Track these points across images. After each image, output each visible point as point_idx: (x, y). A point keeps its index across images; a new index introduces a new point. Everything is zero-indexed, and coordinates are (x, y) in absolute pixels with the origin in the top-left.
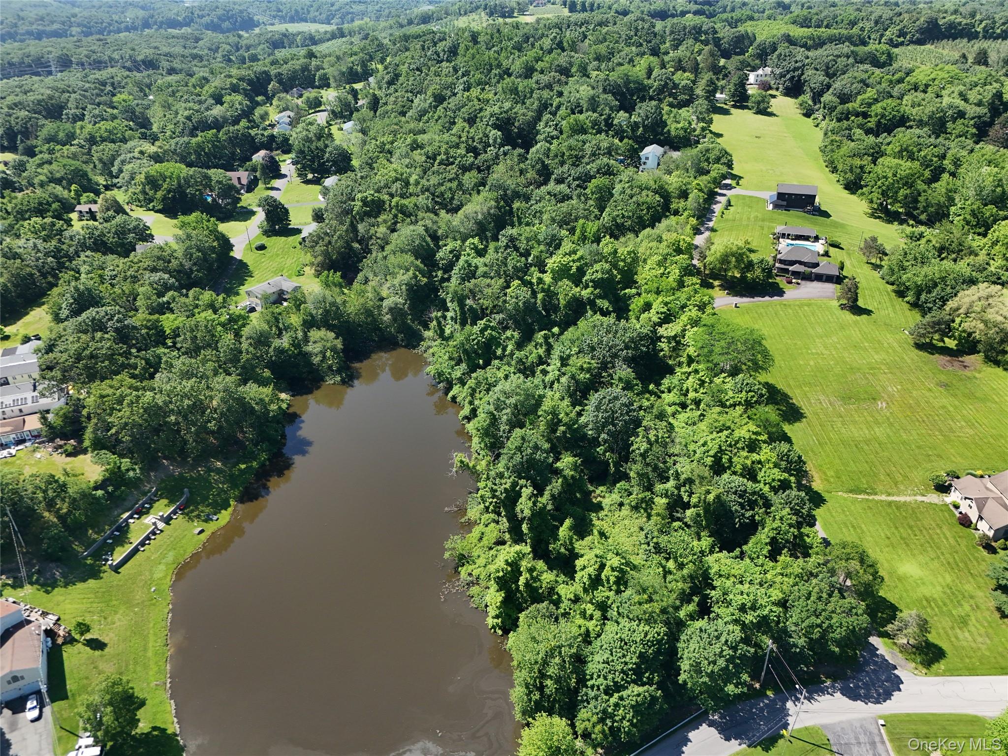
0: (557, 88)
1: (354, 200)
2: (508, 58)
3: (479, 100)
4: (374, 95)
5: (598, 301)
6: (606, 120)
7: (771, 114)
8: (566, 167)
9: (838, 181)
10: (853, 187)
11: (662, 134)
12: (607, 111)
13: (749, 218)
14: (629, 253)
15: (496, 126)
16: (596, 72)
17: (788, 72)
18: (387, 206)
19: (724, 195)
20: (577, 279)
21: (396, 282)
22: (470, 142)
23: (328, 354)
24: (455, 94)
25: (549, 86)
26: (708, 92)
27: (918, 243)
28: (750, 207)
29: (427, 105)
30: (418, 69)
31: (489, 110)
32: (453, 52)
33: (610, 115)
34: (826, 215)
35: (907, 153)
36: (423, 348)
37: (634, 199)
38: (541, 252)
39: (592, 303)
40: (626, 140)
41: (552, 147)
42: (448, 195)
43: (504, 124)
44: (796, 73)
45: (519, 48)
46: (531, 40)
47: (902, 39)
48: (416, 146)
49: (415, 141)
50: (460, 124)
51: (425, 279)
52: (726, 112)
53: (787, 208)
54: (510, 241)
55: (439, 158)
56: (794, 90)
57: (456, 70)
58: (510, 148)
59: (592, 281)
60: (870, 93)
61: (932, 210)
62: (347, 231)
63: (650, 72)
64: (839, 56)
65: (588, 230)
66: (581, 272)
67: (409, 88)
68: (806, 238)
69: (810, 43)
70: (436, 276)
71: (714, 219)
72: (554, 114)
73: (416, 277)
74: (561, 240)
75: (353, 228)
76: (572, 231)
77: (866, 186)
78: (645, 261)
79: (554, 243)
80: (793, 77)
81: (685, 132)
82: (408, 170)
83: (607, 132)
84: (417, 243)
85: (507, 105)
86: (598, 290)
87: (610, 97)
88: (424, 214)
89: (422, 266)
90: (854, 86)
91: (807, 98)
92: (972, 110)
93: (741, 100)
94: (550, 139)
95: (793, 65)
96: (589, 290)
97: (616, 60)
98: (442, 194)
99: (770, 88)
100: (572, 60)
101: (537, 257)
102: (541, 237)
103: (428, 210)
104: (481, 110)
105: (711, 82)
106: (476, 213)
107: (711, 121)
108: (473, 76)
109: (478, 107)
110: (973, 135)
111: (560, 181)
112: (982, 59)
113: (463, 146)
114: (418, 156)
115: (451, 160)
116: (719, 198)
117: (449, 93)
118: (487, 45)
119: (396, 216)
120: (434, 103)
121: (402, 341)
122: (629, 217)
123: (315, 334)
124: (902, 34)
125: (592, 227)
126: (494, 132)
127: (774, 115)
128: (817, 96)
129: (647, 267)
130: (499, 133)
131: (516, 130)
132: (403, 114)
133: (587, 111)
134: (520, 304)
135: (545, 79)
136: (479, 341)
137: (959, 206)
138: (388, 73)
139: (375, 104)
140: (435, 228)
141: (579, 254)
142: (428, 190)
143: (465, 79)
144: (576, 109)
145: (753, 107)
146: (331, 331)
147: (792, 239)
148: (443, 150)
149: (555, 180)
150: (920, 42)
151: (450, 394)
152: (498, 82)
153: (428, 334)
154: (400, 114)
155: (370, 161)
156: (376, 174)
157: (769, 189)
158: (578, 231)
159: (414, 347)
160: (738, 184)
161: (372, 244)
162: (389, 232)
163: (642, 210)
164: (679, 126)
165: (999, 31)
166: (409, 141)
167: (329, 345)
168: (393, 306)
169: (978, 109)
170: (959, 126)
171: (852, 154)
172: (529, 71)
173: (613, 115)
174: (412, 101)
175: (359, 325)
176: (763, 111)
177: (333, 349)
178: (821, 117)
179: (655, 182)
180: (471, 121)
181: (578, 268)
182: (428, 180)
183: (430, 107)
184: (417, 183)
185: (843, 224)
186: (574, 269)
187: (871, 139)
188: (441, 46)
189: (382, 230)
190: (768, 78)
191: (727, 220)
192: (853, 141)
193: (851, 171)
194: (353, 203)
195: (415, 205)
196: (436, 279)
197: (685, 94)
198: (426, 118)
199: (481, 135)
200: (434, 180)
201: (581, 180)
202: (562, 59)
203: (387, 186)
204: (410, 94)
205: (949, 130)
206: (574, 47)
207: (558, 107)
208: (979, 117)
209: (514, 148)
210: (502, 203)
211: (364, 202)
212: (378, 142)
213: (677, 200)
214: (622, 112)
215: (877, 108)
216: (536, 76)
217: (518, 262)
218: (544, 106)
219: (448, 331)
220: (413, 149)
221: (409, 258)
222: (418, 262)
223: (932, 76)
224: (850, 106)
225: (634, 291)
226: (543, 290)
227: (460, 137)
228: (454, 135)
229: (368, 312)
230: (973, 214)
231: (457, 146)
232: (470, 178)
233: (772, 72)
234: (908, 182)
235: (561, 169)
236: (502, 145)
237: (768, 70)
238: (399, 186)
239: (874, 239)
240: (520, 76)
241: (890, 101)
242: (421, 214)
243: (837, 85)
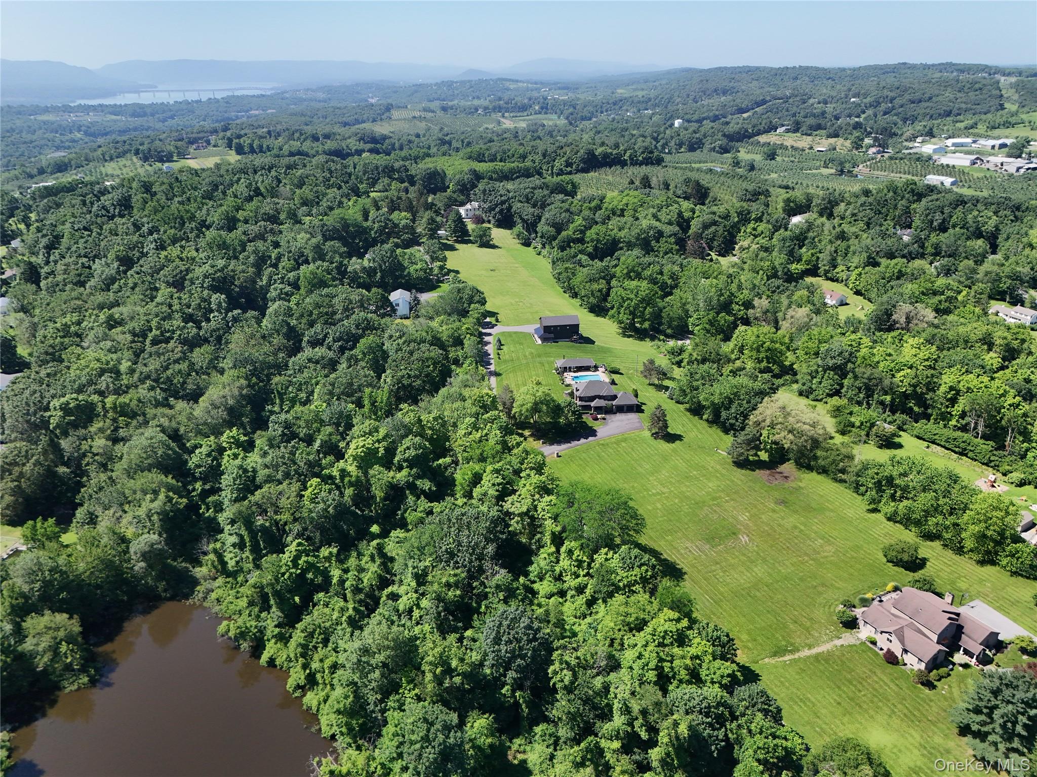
0: (270, 238)
1: (47, 409)
2: (200, 209)
3: (182, 259)
4: (30, 263)
5: (418, 483)
6: (337, 268)
7: (494, 247)
8: (318, 327)
9: (581, 305)
10: (599, 310)
11: (402, 277)
12: (337, 258)
13: (525, 356)
14: (435, 419)
15: (214, 289)
16: (308, 218)
17: (496, 205)
18: (99, 409)
19: (490, 334)
20: (387, 462)
21: (142, 512)
22: (187, 311)
23: (64, 648)
24: (144, 255)
25: (261, 237)
26: (430, 230)
27: (680, 357)
28: (521, 344)
29: (113, 272)
30: (85, 229)
31: (199, 271)
32: (125, 204)
33: (341, 263)
34: (589, 341)
35: (634, 274)
36: (201, 595)
37: (416, 356)
38: (330, 434)
39: (412, 487)
40: (374, 290)
41: (292, 304)
42: (178, 380)
43: (221, 284)
44: (504, 207)
45: (209, 196)
46: (221, 187)
47: (569, 169)
48: (112, 323)
49: (111, 317)
50: (164, 292)
51: (185, 500)
52: (452, 248)
53: (555, 340)
54: (286, 428)
55: (150, 336)
56: (506, 222)
57: (137, 227)
58: (240, 311)
59: (405, 460)
60: (579, 221)
61: (676, 323)
62: (45, 452)
63: (366, 216)
64: (534, 188)
65: (379, 399)
66: (391, 451)
67: (83, 252)
68: (587, 369)
69: (495, 176)
70: (194, 490)
71: (492, 361)
72: (275, 266)
73: (170, 500)
74: (349, 417)
75: (54, 446)
76: (359, 404)
77: (612, 308)
78: (455, 425)
79: (344, 424)
80: (502, 210)
81: (425, 272)
82: (114, 356)
83: (341, 280)
84: (160, 453)
85: (221, 263)
86: (415, 470)
87: (337, 244)
88: (153, 411)
89: (174, 482)
90: (563, 215)
91: (519, 228)
92: (668, 230)
93: (462, 235)
94: (286, 297)
95: (499, 199)
96: (405, 472)
97: (324, 204)
98: (169, 380)
99: (483, 222)
100: (278, 206)
101: (326, 442)
102: (325, 417)
103: (157, 404)
104: (188, 271)
105: (432, 221)
106: (224, 397)
107: (445, 259)
108: (165, 232)
109: (183, 268)
110: (678, 251)
111: (316, 343)
112: (646, 183)
113: (177, 315)
114: (121, 335)
115: (168, 335)
116: (487, 339)
117: (137, 254)
118: (166, 195)
119: (114, 420)
120: (121, 268)
121: (165, 591)
122: (416, 377)
123: (34, 623)
124: (568, 164)
125: (382, 396)
126: (214, 296)
127: (497, 247)
128: (531, 226)
129: (461, 432)
130: (223, 296)
131: (237, 289)
132: (82, 284)
133: (314, 261)
134: (331, 510)
135: (253, 229)
136: (291, 574)
137: (695, 316)
138: (44, 236)
139: (32, 275)
140: (174, 425)
141: (382, 432)
142: (148, 377)
143: (155, 236)
144: (300, 260)
145: (477, 242)
146: (61, 611)
147: (574, 372)
148: (154, 324)
149: (309, 342)
150: (585, 170)
151: (265, 657)
152: (198, 236)
153: (200, 572)
154: (75, 284)
155: (51, 350)
156: (68, 368)
157: (528, 322)
158: (366, 402)
159: (187, 597)
160: (497, 321)
161: (88, 464)
162: (110, 443)
163: (429, 366)
164: (419, 266)
165: (641, 158)
166: (102, 317)
167: (61, 634)
168: (147, 549)
169: (671, 227)
170: (663, 245)
171: (588, 279)
172: (231, 224)
173: (345, 262)
174: (90, 267)
175: (98, 587)
176: (486, 243)
177: (70, 639)
178: (540, 246)
179: (427, 332)
180: (178, 284)
181: (386, 449)
182: (145, 365)
183: (118, 272)
184: (132, 371)
185: (608, 348)
186: (382, 451)
187: (598, 264)
188: (106, 200)
189: (100, 443)
190: (477, 213)
191: (505, 361)
192: (584, 267)
193: (593, 294)
194: (47, 414)
195: (139, 401)
196: (194, 494)
197: (407, 233)
198: (116, 286)
199: (198, 301)
200: (154, 365)
201: (344, 340)
202: (267, 206)
203: (91, 383)
204: (85, 260)
205: (656, 249)
206: (273, 193)
207: (279, 258)
208: (675, 235)
209: (245, 311)
210: (254, 380)
211: (65, 408)
212: (58, 325)
213: (453, 349)
214: (354, 258)
215: (591, 234)
216: (241, 227)
217: (308, 454)
218: (261, 261)
219: (231, 564)
220: (111, 328)
221: (156, 477)
222: (170, 480)
223: (624, 201)
224: (564, 234)
225: (448, 460)
226: (351, 484)
227: (170, 306)
228: (162, 304)
229: (108, 564)
230: (711, 323)
231: (169, 317)
232: (200, 356)
233: (480, 207)
234: (647, 301)
235: (313, 330)
236: (228, 310)
237: (475, 204)
238: (109, 380)
239: (652, 362)
240: (222, 228)
241: (598, 227)
242: (150, 412)
243: (547, 215)
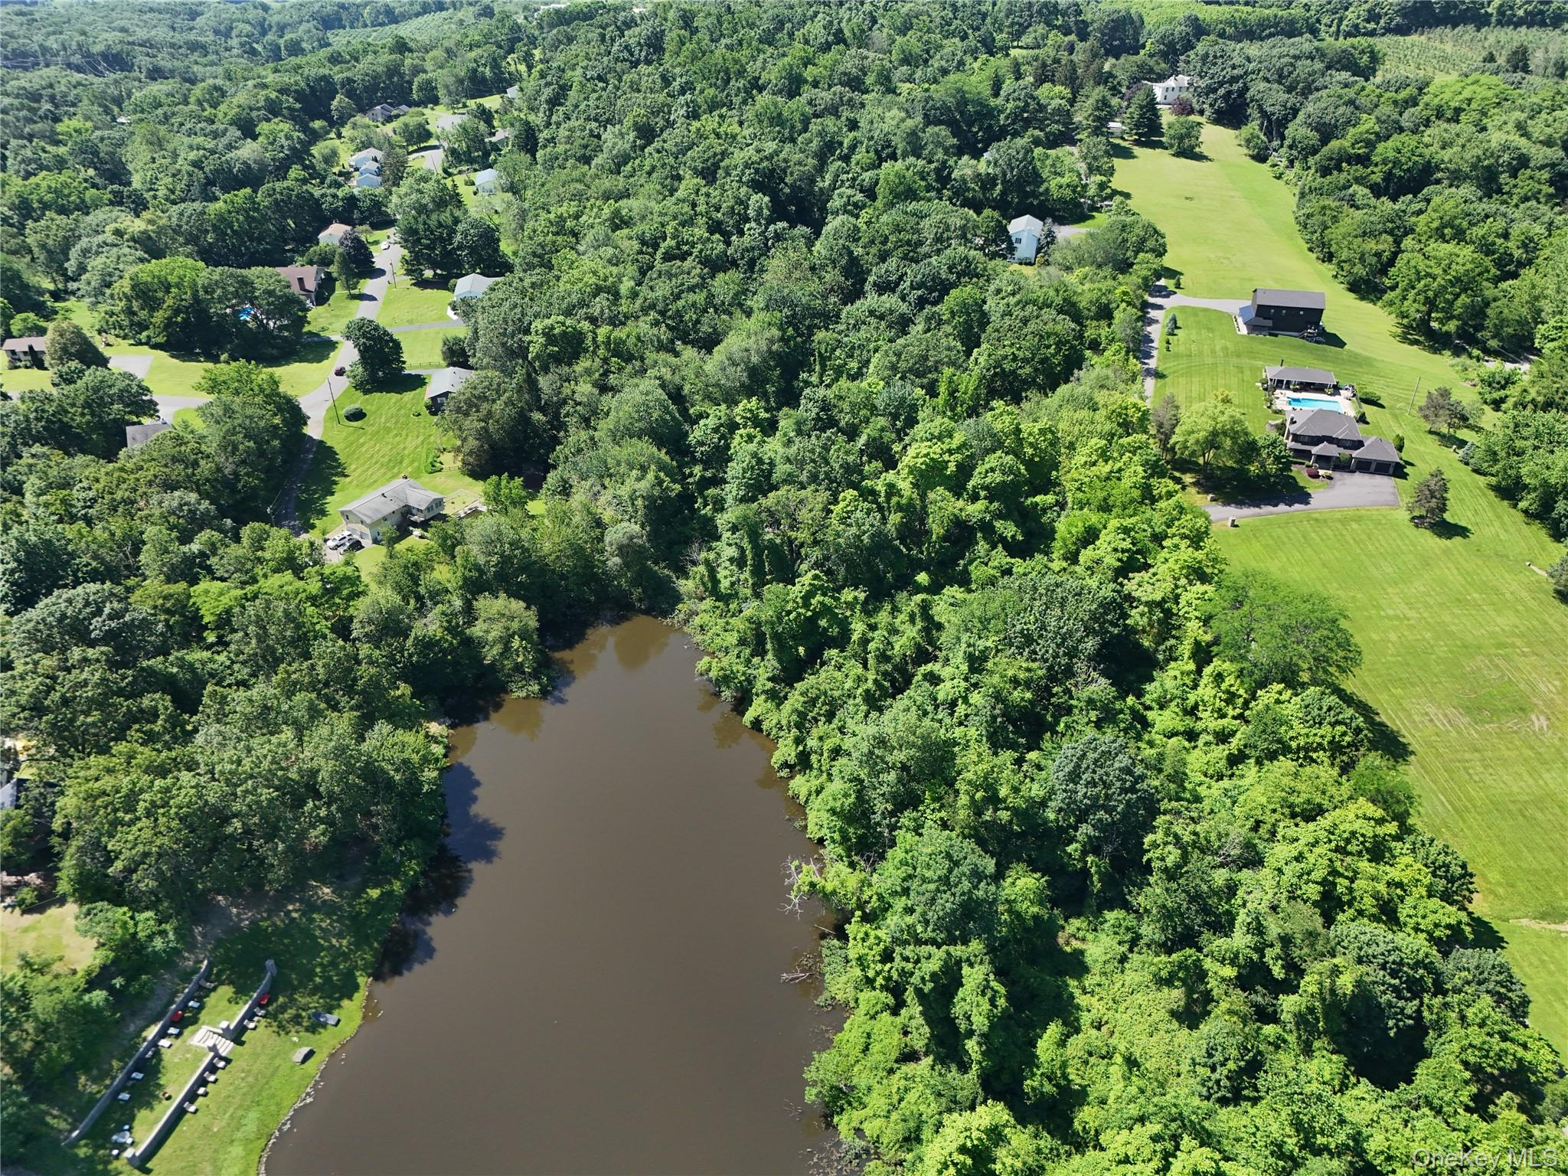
0: (846, 113)
1: (527, 332)
2: (754, 58)
3: (718, 136)
4: (527, 123)
5: (998, 524)
6: (938, 171)
7: (1200, 157)
8: (892, 263)
9: (1335, 277)
10: (1366, 288)
11: (1034, 194)
12: (940, 155)
13: (1213, 352)
14: (1042, 432)
15: (757, 186)
16: (908, 85)
17: (1221, 84)
18: (589, 342)
19: (1160, 307)
20: (957, 485)
21: (624, 491)
22: (714, 215)
23: (516, 643)
24: (670, 124)
25: (833, 110)
26: (1098, 119)
27: (1502, 393)
28: (1211, 330)
29: (627, 146)
30: (600, 78)
31: (739, 157)
32: (655, 44)
33: (945, 162)
34: (1335, 341)
35: (1452, 231)
36: (682, 616)
37: (1032, 326)
38: (882, 430)
39: (987, 528)
40: (987, 212)
41: (861, 223)
42: (690, 316)
43: (766, 180)
44: (1235, 87)
45: (768, 39)
46: (788, 26)
47: (1372, 26)
48: (619, 222)
49: (616, 213)
50: (689, 182)
51: (678, 487)
52: (1126, 154)
53: (1273, 332)
54: (822, 409)
55: (664, 246)
56: (1231, 114)
57: (666, 81)
58: (785, 224)
59: (986, 488)
60: (1368, 124)
61: (1510, 330)
62: (520, 389)
63: (997, 87)
64: (1297, 58)
65: (962, 388)
66: (965, 470)
67: (593, 113)
68: (1320, 388)
69: (1230, 30)
70: (691, 475)
71: (1154, 353)
72: (846, 159)
73: (660, 483)
74: (914, 408)
75: (531, 383)
76: (932, 391)
77: (1393, 288)
78: (1072, 447)
79: (905, 417)
80: (1229, 93)
81: (1074, 191)
82: (615, 270)
83: (939, 191)
84: (655, 415)
85: (770, 146)
86: (996, 504)
87: (943, 131)
88: (654, 356)
89: (667, 459)
90: (1341, 110)
91: (1253, 127)
92: (1539, 154)
93: (1149, 132)
94: (853, 209)
95: (1230, 73)
96: (981, 505)
97: (936, 63)
98: (679, 314)
99: (1191, 112)
100: (866, 63)
101: (874, 439)
102: (879, 403)
103: (661, 347)
104: (724, 154)
105: (1104, 103)
106: (747, 350)
107: (1111, 171)
108: (702, 92)
109: (718, 150)
110: (1550, 196)
111: (884, 287)
112: (1520, 61)
113: (701, 221)
114: (626, 241)
115: (685, 248)
116: (1153, 314)
117: (661, 123)
118: (712, 33)
119: (605, 361)
120: (638, 142)
121: (640, 600)
122: (1025, 360)
123: (486, 605)
124: (1373, 16)
125: (968, 383)
126: (755, 197)
127: (1206, 158)
128: (1275, 127)
129: (1080, 459)
130: (767, 199)
131: (787, 190)
132: (586, 160)
133: (904, 156)
134: (865, 538)
135: (824, 96)
136: (799, 614)
137: (1552, 323)
138: (548, 84)
139: (528, 141)
140: (677, 379)
141: (958, 439)
142: (653, 306)
143: (688, 96)
144: (884, 153)
145: (1172, 146)
146: (518, 597)
147: (1295, 390)
148: (669, 230)
149: (875, 284)
150: (1402, 31)
151: (750, 715)
152: (744, 102)
153: (686, 586)
154: (578, 160)
155: (540, 251)
156: (558, 278)
157: (1232, 295)
158: (942, 389)
159: (665, 614)
160: (1178, 286)
161: (567, 415)
162: (596, 391)
163: (1048, 347)
164: (1064, 181)
165: (1521, 13)
166: (607, 212)
167: (515, 625)
168: (625, 541)
169: (1549, 151)
170: (1524, 183)
171: (1360, 232)
172: (793, 86)
173: (951, 162)
174: (599, 137)
175: (562, 577)
176: (1188, 151)
177: (524, 635)
178: (1285, 162)
179: (1057, 291)
180: (709, 173)
181: (959, 466)
182: (652, 288)
183: (634, 147)
184: (634, 295)
185: (1368, 358)
186: (952, 467)
187: (1386, 205)
188: (632, 36)
189: (584, 389)
190: (1185, 95)
191: (1177, 356)
192: (1358, 208)
193: (1362, 259)
194: (527, 338)
195: (638, 338)
196: (690, 480)
197: (1057, 122)
198: (628, 168)
199: (731, 203)
200: (663, 289)
201: (926, 288)
202: (849, 61)
203: (583, 304)
204: (594, 125)
205: (1506, 189)
206: (862, 40)
207: (853, 148)
208: (1553, 165)
209: (792, 226)
210: (790, 331)
211: (548, 333)
212: (552, 216)
213: (1095, 323)
214: (966, 157)
215: (1385, 150)
216: (807, 93)
217: (847, 453)
218: (828, 148)
219: (724, 584)
220: (616, 228)
221: (646, 449)
222: (662, 454)
223: (1466, 94)
224: (1334, 144)
225: (1050, 498)
226: (900, 508)
227: (694, 205)
228: (684, 201)
229: (578, 551)
231: (689, 222)
232: (724, 284)
233: (1190, 84)
234: (1463, 283)
235: (884, 267)
236: (771, 221)
237: (1184, 80)
238: (605, 303)
239: (1445, 393)
240: (780, 92)
241: (1403, 137)
242: (651, 356)
243: (1311, 108)
